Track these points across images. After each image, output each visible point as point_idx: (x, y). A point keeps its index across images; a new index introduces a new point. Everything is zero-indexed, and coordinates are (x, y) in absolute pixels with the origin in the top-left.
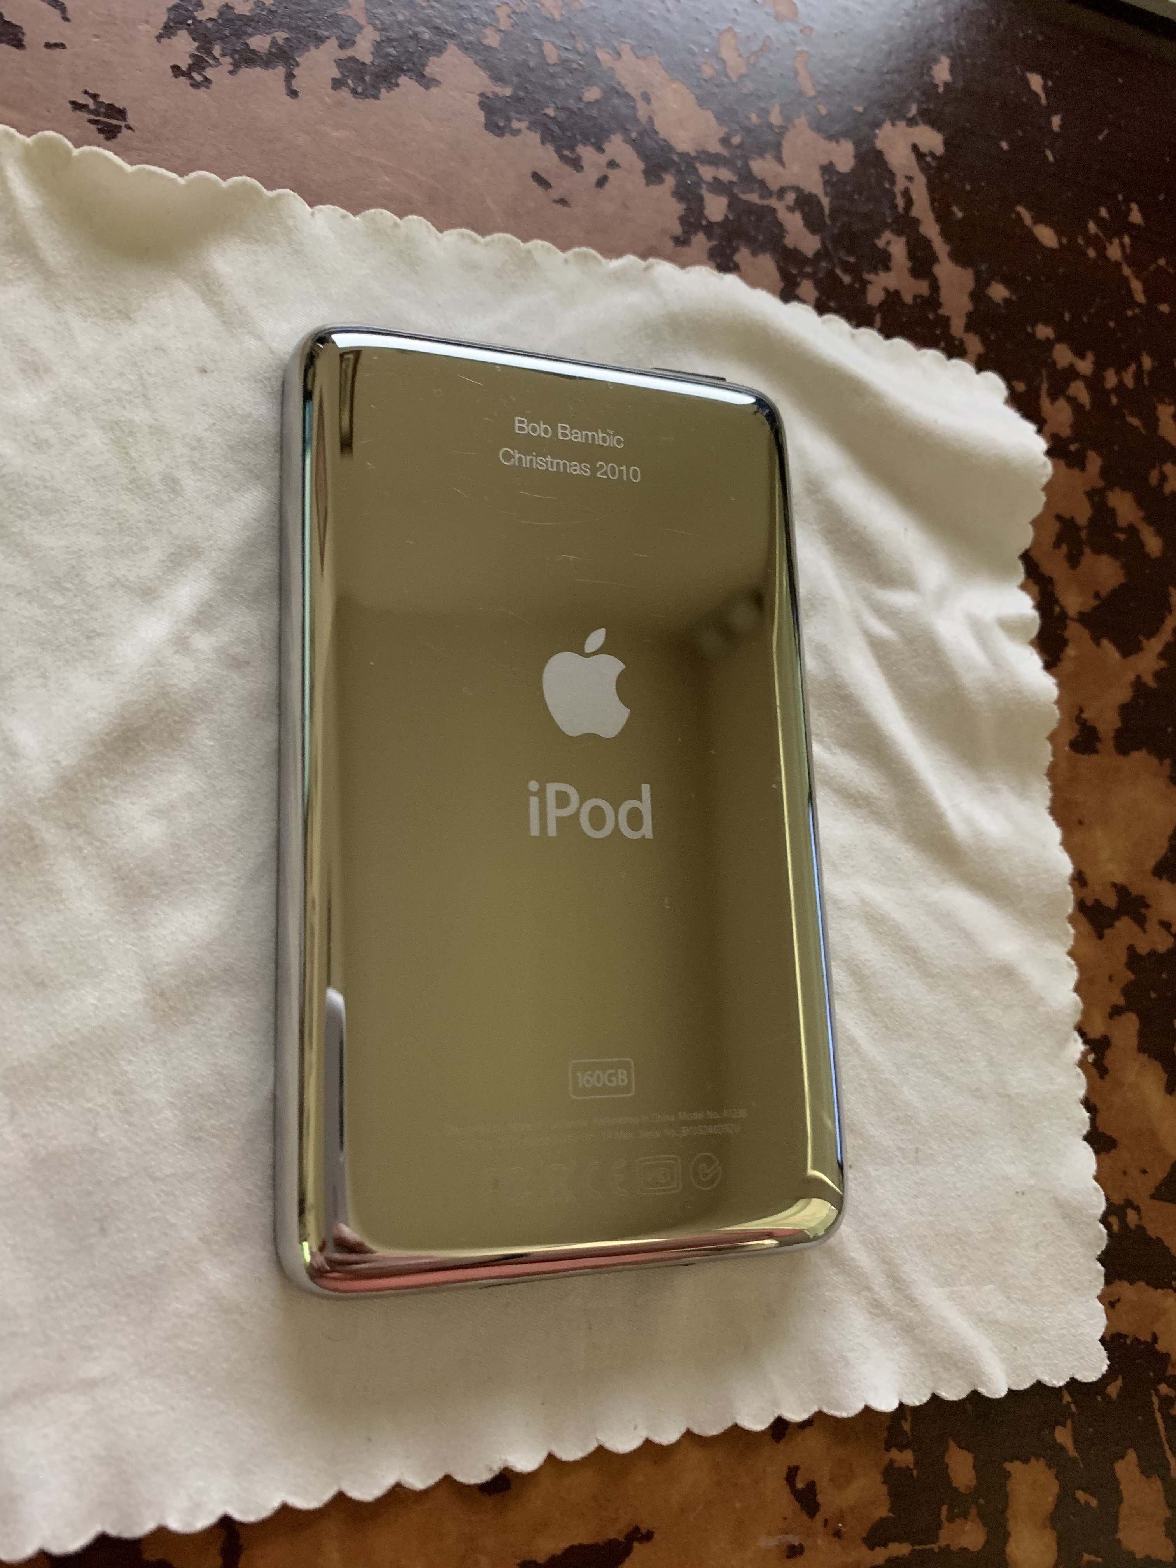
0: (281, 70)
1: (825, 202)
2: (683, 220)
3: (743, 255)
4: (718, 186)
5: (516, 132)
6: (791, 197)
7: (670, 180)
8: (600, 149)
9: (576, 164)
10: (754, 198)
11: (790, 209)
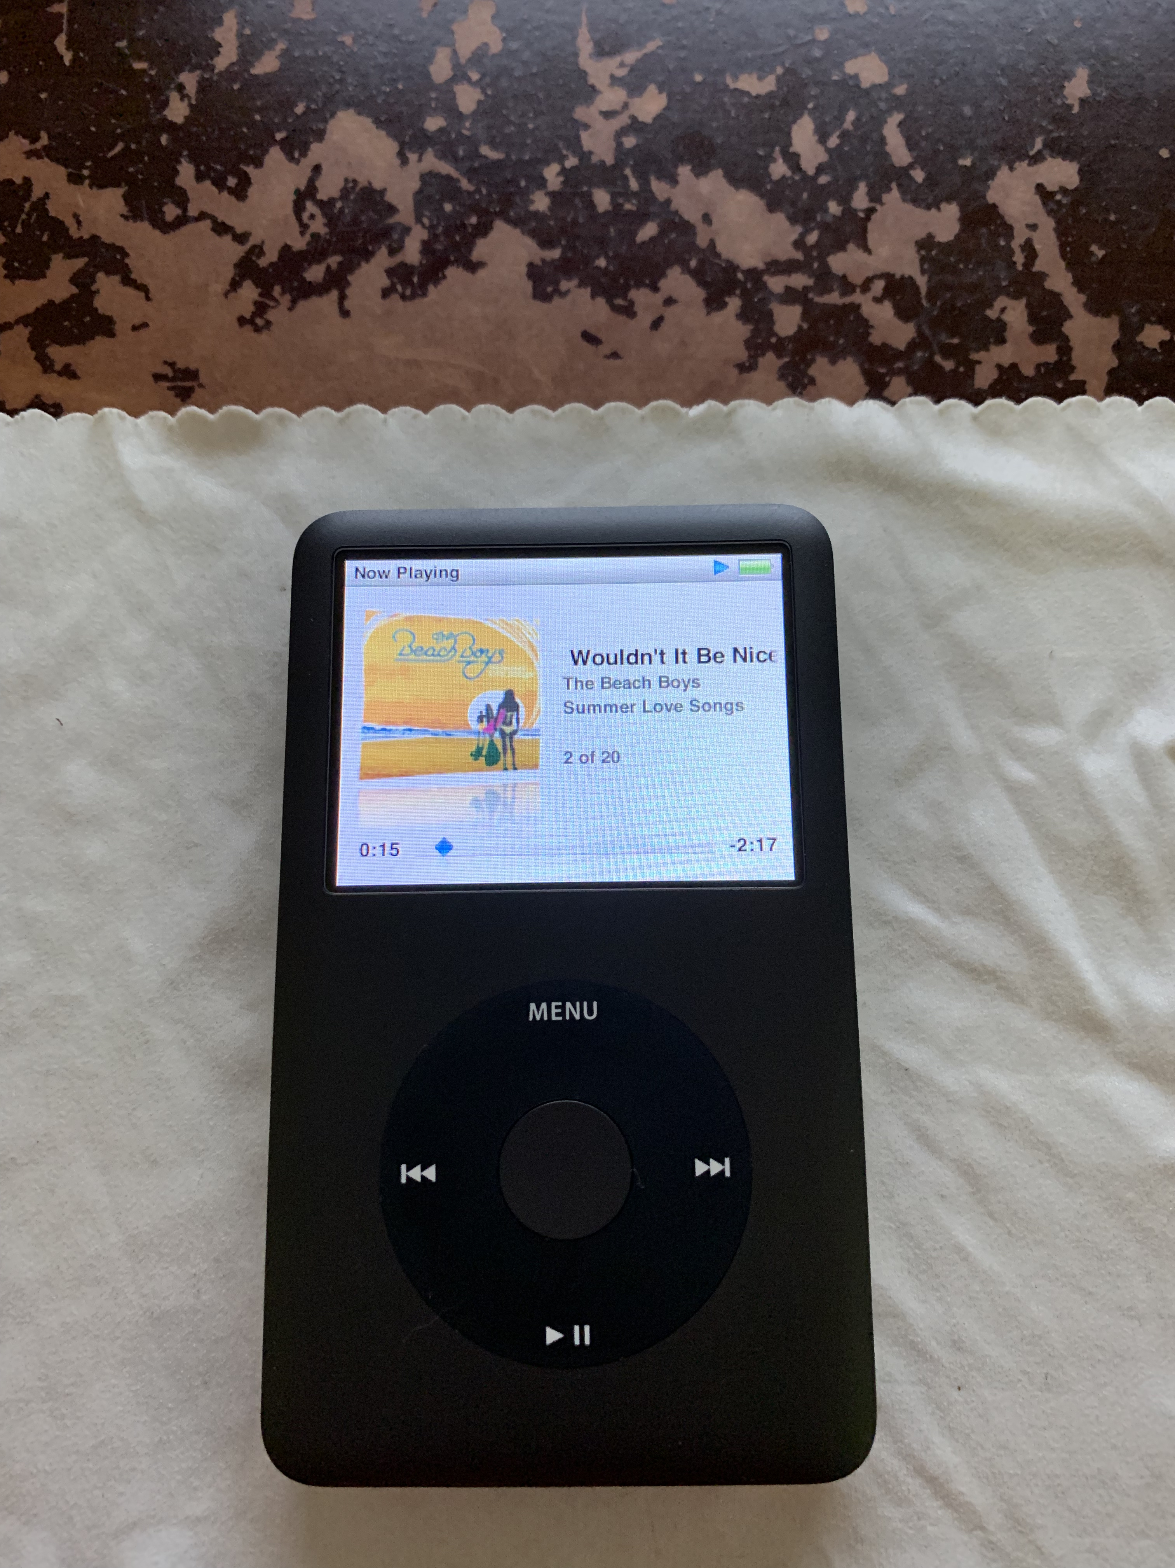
0: (334, 294)
1: (922, 282)
2: (749, 344)
3: (820, 367)
4: (790, 296)
5: (564, 294)
6: (879, 286)
7: (734, 303)
8: (655, 289)
9: (629, 311)
10: (834, 298)
11: (878, 300)
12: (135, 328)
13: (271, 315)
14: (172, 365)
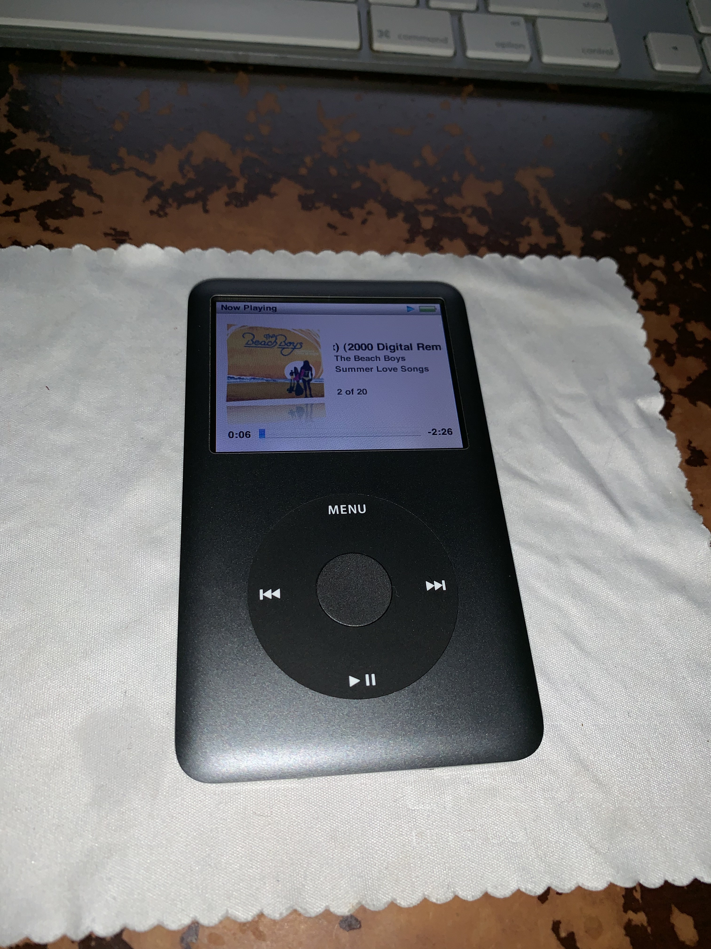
0: (200, 204)
1: (489, 210)
2: (410, 231)
3: (445, 242)
4: (427, 213)
5: (317, 208)
6: (469, 211)
7: (401, 215)
8: (362, 207)
9: (350, 216)
10: (449, 215)
11: (470, 216)
12: (94, 213)
13: (168, 210)
14: (114, 229)
